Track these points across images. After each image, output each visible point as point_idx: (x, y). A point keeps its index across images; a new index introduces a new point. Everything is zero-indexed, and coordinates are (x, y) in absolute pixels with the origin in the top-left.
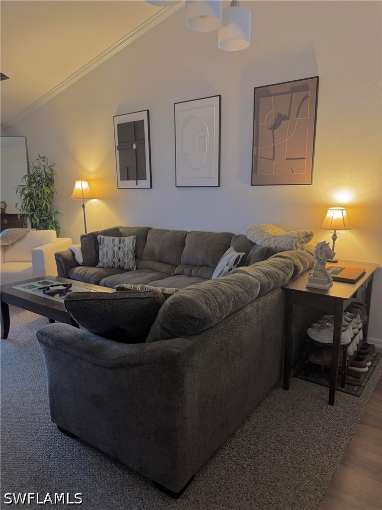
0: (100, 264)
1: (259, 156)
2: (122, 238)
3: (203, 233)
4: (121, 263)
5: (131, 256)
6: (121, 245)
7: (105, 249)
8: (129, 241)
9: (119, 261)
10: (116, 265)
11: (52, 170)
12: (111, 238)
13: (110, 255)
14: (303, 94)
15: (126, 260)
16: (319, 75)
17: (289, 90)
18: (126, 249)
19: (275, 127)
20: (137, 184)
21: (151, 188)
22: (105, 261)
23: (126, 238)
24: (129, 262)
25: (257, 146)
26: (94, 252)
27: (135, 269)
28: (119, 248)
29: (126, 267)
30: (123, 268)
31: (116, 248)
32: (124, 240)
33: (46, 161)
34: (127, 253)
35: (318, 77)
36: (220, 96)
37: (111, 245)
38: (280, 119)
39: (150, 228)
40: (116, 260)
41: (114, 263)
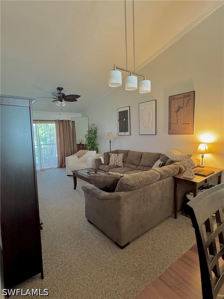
0: (110, 164)
1: (171, 122)
2: (118, 154)
3: (149, 153)
4: (117, 164)
5: (121, 161)
6: (118, 157)
7: (112, 158)
8: (121, 156)
9: (117, 163)
10: (116, 165)
11: (96, 129)
12: (114, 154)
13: (114, 161)
14: (189, 98)
15: (119, 163)
16: (195, 90)
17: (183, 97)
18: (119, 159)
19: (177, 111)
20: (125, 133)
21: (130, 135)
22: (112, 163)
23: (120, 154)
24: (121, 164)
25: (170, 119)
26: (108, 159)
27: (122, 166)
28: (117, 158)
29: (119, 166)
30: (118, 166)
31: (116, 158)
32: (119, 155)
33: (94, 125)
34: (120, 160)
35: (194, 91)
36: (156, 100)
37: (114, 157)
38: (180, 108)
39: (129, 151)
40: (115, 163)
41: (115, 164)
